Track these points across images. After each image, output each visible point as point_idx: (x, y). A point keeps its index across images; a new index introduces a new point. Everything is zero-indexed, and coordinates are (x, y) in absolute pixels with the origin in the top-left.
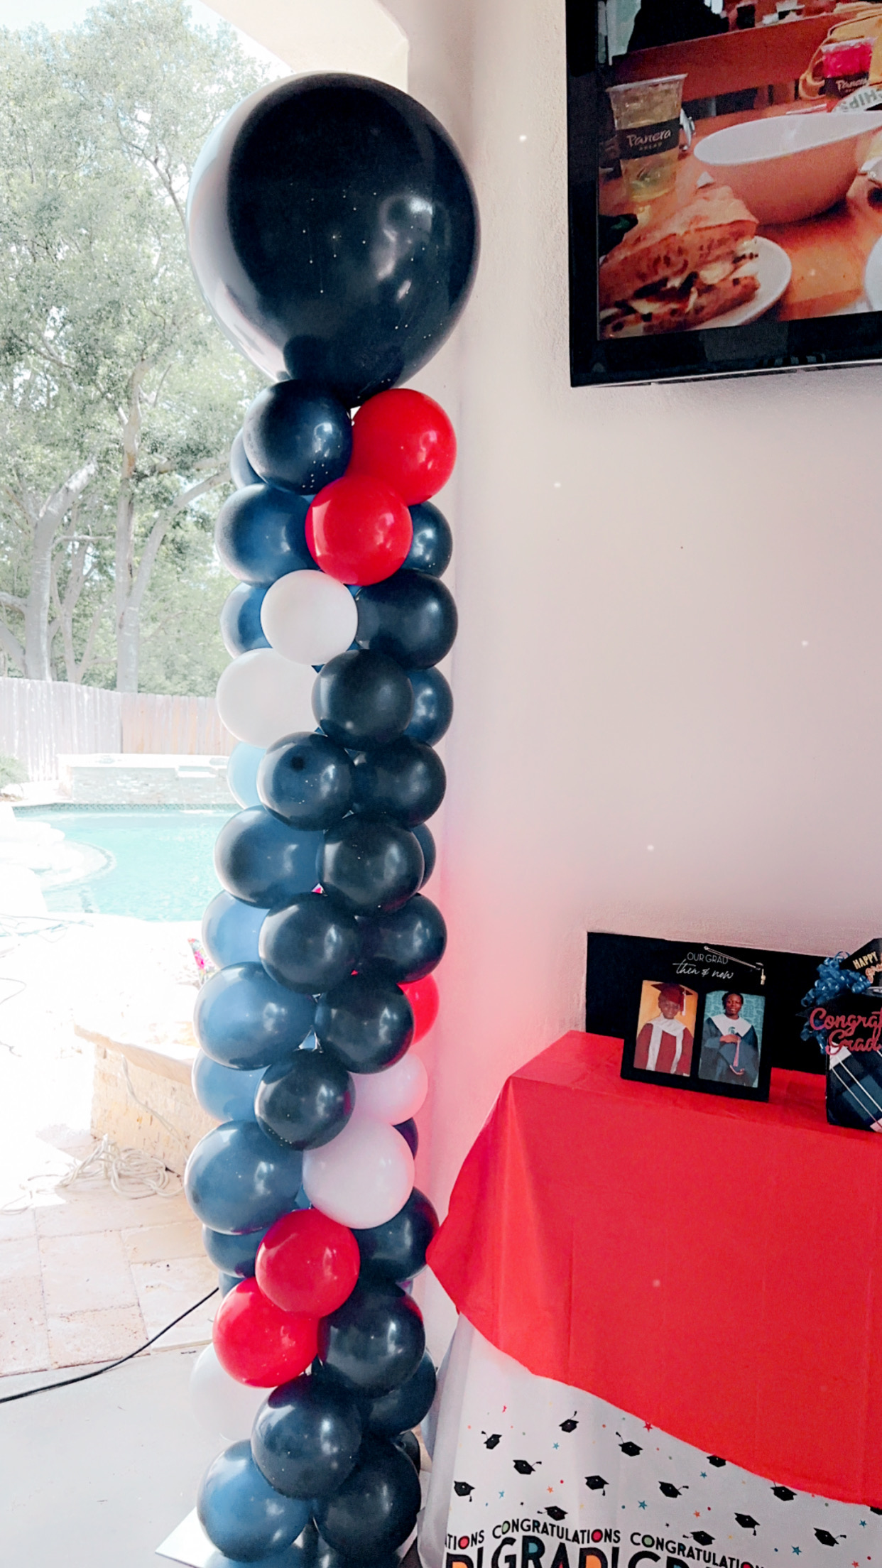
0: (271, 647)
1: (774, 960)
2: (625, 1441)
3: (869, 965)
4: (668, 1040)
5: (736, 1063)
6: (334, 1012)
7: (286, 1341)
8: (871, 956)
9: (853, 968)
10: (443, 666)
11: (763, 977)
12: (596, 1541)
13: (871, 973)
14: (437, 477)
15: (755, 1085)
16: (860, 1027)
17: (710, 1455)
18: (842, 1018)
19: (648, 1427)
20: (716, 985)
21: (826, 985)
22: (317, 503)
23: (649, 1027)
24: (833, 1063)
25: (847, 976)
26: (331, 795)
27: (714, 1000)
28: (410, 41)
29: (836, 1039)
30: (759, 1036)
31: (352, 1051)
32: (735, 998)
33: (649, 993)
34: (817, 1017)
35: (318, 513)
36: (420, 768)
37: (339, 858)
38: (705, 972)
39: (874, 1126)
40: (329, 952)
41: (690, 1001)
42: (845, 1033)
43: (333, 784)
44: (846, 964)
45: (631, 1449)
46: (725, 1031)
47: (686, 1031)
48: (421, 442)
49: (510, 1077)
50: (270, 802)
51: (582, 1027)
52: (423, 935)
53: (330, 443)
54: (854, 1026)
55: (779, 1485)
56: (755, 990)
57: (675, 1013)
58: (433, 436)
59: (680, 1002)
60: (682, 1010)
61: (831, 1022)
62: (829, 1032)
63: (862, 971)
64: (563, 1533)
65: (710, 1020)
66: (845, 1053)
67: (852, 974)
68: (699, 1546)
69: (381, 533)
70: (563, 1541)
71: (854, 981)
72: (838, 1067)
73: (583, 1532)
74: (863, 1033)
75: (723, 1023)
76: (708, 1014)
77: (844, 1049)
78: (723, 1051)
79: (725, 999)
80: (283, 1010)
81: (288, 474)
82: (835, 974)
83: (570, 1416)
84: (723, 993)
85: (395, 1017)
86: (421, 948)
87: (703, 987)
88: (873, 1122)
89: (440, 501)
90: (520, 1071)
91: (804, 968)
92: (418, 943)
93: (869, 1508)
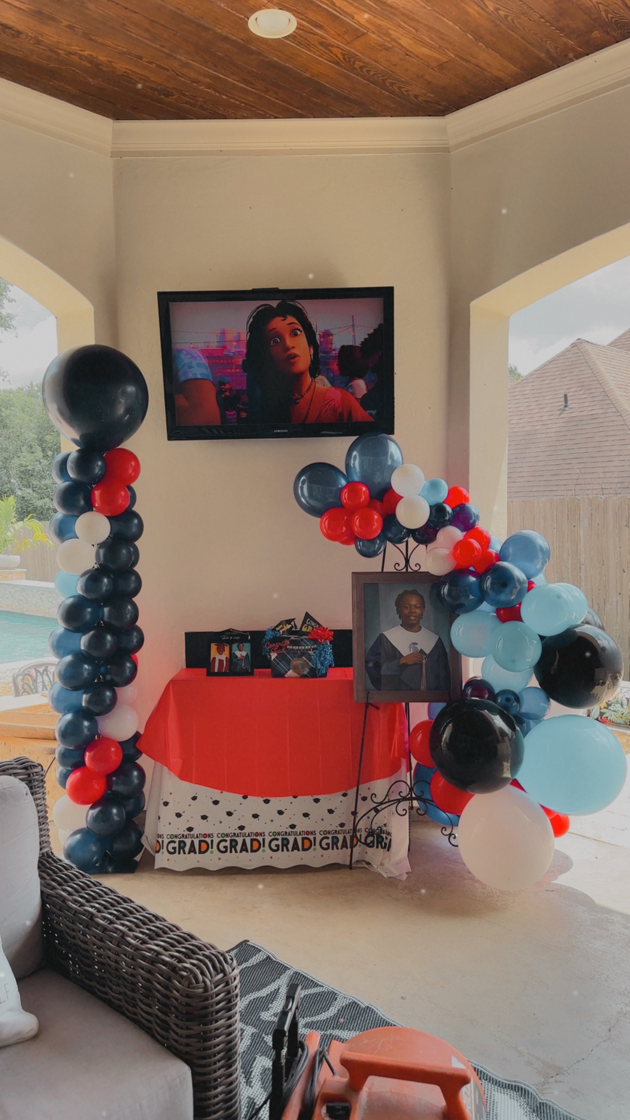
0: (78, 538)
1: (252, 633)
2: (214, 800)
3: (281, 629)
4: (221, 661)
5: (243, 665)
6: (109, 667)
7: (96, 786)
8: (281, 626)
9: (276, 630)
10: (137, 543)
11: (249, 637)
12: (204, 838)
13: (281, 631)
14: (135, 478)
15: (250, 671)
16: (279, 646)
17: (242, 795)
18: (274, 644)
19: (222, 792)
20: (233, 642)
21: (269, 636)
22: (96, 489)
23: (214, 658)
24: (272, 659)
25: (274, 633)
26: (106, 590)
27: (235, 646)
28: (94, 309)
29: (273, 651)
30: (250, 656)
31: (117, 679)
32: (241, 645)
33: (214, 647)
34: (267, 645)
35: (97, 493)
36: (133, 578)
37: (110, 612)
38: (231, 638)
39: (286, 676)
40: (108, 645)
41: (227, 648)
42: (275, 649)
43: (107, 586)
44: (274, 630)
45: (216, 803)
46: (239, 656)
47: (227, 658)
48: (130, 466)
49: (171, 680)
50: (83, 593)
51: (184, 667)
52: (136, 637)
53: (101, 469)
54: (278, 646)
55: (265, 798)
56: (247, 641)
57: (222, 653)
58: (133, 463)
59: (224, 648)
60: (224, 651)
61: (271, 646)
62: (271, 649)
63: (279, 631)
64: (193, 836)
65: (234, 653)
66: (276, 655)
67: (276, 632)
68: (240, 831)
69: (120, 499)
70: (193, 839)
71: (276, 634)
72: (274, 659)
73: (200, 834)
74: (280, 648)
75: (238, 654)
76: (233, 651)
77: (275, 653)
78: (239, 662)
79: (238, 646)
80: (90, 668)
81: (85, 479)
82: (271, 633)
83: (194, 795)
84: (237, 644)
85: (131, 666)
86: (137, 642)
87: (230, 643)
88: (285, 674)
89: (133, 485)
90: (173, 678)
91: (262, 634)
92: (135, 640)
93: (292, 797)
